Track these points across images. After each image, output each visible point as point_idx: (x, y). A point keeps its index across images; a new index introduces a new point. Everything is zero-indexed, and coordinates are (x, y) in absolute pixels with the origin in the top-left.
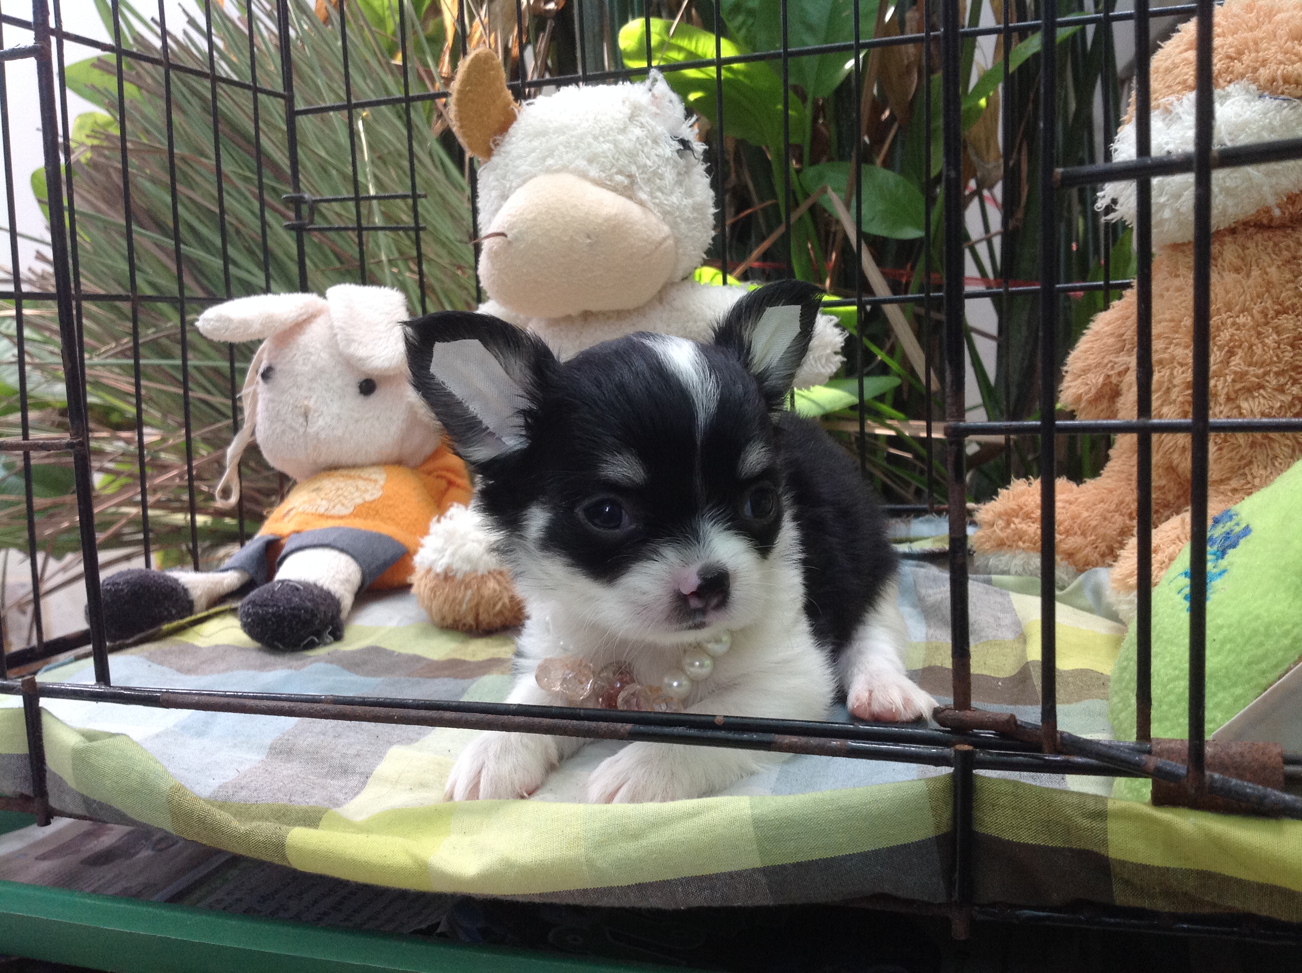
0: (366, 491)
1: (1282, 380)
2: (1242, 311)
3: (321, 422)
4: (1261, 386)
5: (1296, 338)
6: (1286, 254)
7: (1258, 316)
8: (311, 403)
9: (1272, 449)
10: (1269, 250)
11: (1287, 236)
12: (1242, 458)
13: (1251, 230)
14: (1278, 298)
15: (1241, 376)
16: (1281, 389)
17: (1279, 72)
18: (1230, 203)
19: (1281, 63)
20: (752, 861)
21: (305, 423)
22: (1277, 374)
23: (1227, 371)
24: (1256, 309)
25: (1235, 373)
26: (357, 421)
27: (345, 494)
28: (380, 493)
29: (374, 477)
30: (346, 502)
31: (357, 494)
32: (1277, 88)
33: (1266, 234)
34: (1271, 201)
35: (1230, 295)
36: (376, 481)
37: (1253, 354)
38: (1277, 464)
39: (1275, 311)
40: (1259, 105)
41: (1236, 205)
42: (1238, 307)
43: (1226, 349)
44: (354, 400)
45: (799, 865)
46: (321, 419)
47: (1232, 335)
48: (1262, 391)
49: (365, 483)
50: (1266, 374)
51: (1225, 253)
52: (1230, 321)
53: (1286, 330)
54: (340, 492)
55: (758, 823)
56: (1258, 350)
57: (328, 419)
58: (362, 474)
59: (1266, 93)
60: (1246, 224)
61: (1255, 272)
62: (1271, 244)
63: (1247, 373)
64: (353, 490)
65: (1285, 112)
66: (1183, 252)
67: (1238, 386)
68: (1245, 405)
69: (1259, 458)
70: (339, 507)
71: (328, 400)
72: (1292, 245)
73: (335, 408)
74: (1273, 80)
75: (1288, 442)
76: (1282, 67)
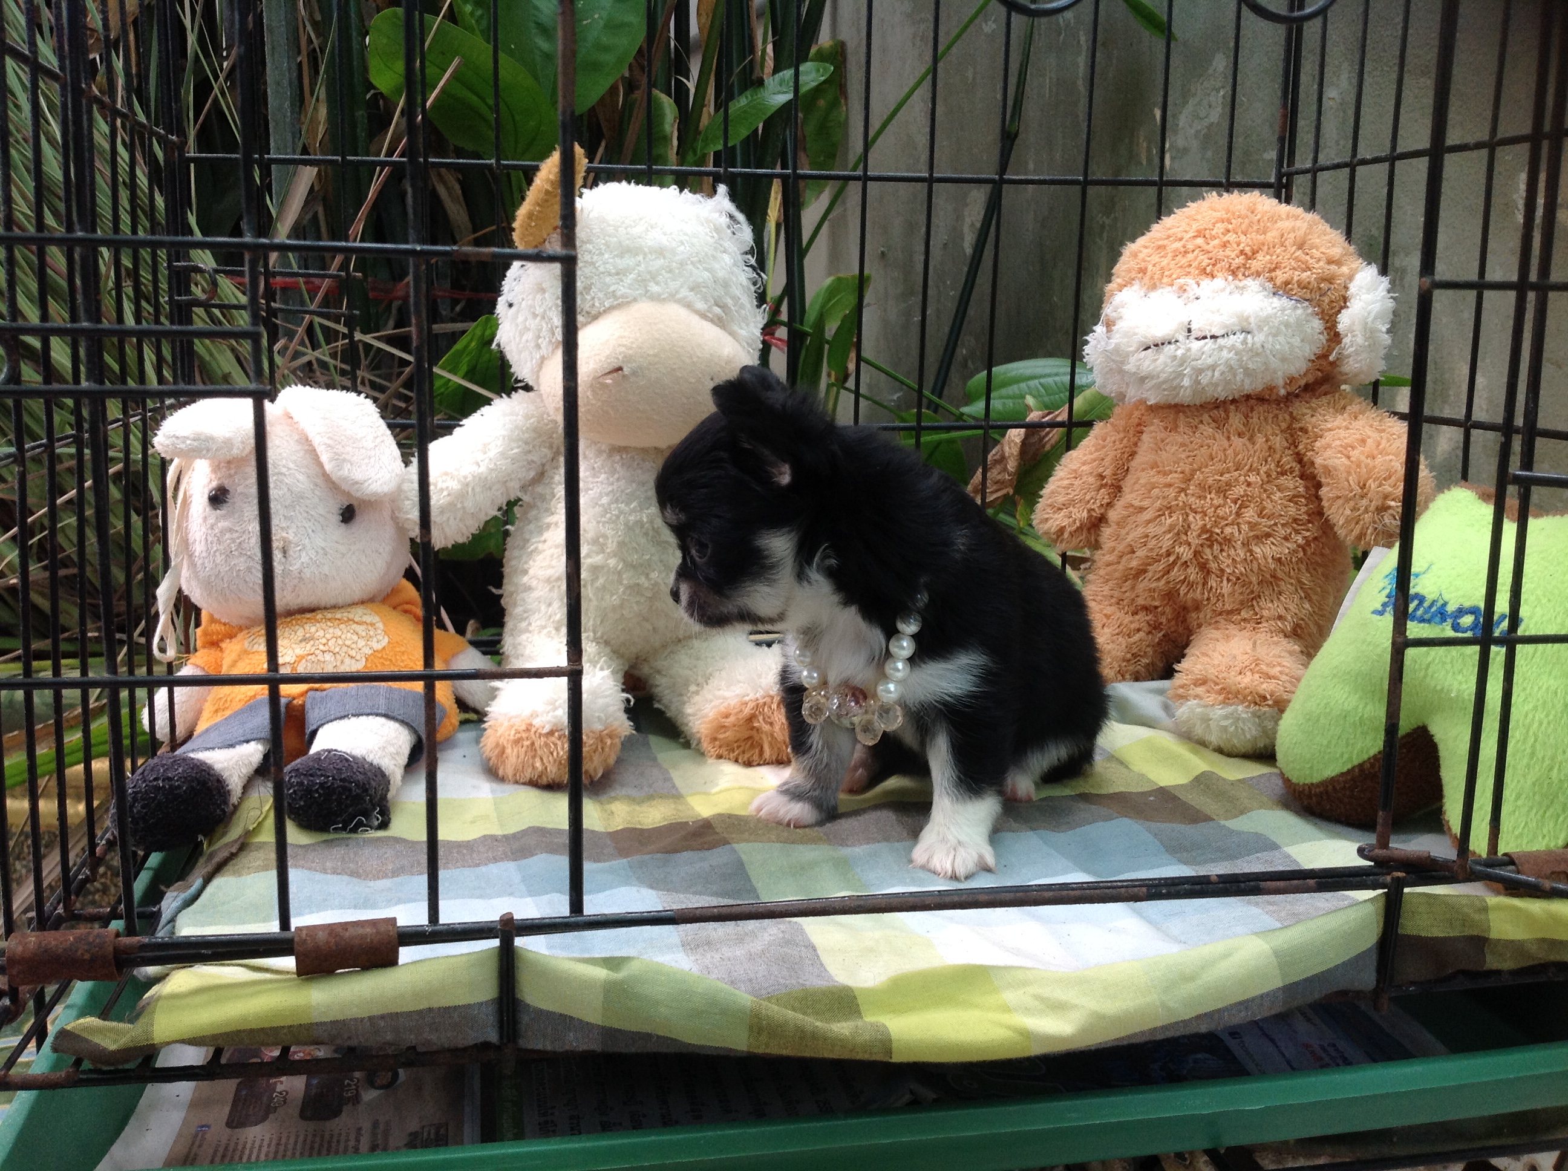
0: (369, 638)
1: (1288, 531)
2: (1250, 470)
3: (304, 559)
4: (1268, 535)
5: (1294, 496)
6: (1284, 425)
7: (1264, 477)
8: (291, 536)
9: (1278, 586)
10: (1270, 421)
11: (1280, 409)
12: (1252, 592)
13: (1252, 402)
14: (1279, 462)
15: (1252, 526)
16: (1286, 539)
17: (1296, 279)
18: (1247, 381)
19: (1294, 269)
20: (1277, 983)
21: (283, 560)
22: (1283, 525)
23: (1240, 520)
24: (1263, 469)
25: (1249, 523)
26: (344, 555)
27: (348, 643)
28: (386, 640)
29: (368, 619)
30: (353, 653)
31: (361, 643)
32: (1292, 290)
33: (1266, 406)
34: (1280, 382)
35: (1240, 457)
36: (372, 624)
37: (1264, 508)
38: (1282, 598)
39: (1278, 473)
40: (1277, 303)
41: (1251, 384)
42: (1247, 468)
43: (1239, 502)
44: (337, 531)
45: (1306, 980)
46: (304, 554)
47: (1245, 491)
48: (1271, 539)
49: (363, 627)
50: (1276, 524)
51: (1231, 421)
52: (1242, 478)
53: (1288, 489)
54: (340, 642)
55: (1276, 953)
56: (1268, 505)
57: (313, 555)
58: (351, 616)
59: (1280, 292)
60: (1248, 397)
61: (1260, 439)
62: (1271, 415)
63: (1256, 524)
64: (355, 637)
65: (1299, 312)
66: (1184, 412)
67: (1252, 534)
68: (1256, 549)
69: (1267, 593)
70: (347, 660)
71: (310, 531)
72: (1288, 417)
73: (319, 541)
74: (1287, 283)
75: (1293, 581)
76: (1297, 273)
